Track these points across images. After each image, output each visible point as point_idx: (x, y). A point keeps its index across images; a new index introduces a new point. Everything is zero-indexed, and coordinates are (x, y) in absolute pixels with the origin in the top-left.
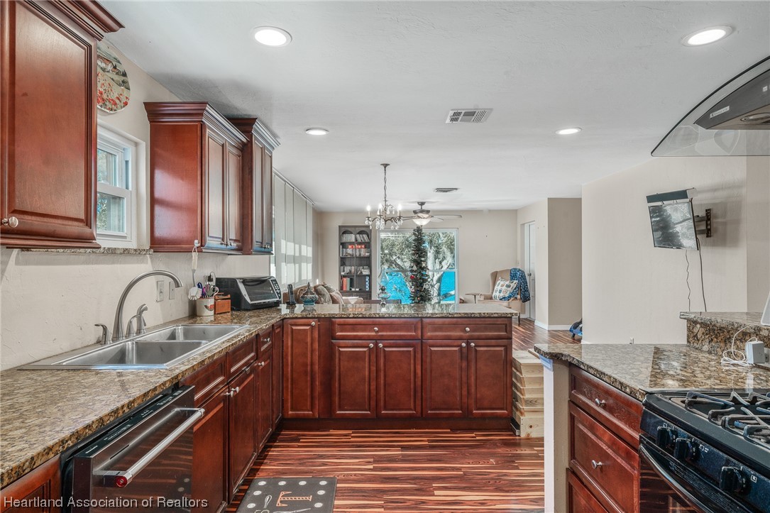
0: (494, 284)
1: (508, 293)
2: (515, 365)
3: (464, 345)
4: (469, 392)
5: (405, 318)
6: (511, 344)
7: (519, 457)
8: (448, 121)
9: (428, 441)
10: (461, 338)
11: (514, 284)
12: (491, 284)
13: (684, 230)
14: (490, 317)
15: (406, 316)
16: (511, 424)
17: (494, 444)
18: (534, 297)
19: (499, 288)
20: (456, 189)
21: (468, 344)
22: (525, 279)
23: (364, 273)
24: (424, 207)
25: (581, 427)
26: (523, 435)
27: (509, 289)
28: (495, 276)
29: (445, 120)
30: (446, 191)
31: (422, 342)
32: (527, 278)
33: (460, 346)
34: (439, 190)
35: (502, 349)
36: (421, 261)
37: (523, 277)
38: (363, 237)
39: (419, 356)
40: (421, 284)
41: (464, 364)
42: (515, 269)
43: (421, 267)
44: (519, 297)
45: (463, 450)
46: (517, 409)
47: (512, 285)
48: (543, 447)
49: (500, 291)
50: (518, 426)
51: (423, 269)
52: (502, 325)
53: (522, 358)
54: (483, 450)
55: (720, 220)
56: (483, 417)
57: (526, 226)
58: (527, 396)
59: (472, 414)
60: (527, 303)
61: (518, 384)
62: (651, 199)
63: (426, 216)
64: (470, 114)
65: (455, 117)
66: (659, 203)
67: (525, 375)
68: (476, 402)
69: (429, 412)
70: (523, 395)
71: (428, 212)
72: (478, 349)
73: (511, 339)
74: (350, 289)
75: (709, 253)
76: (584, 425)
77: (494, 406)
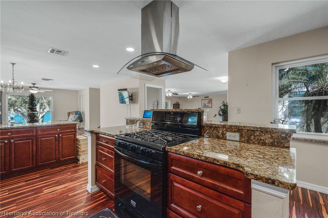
0: (69, 116)
2: (78, 140)
3: (57, 136)
4: (59, 152)
5: (27, 128)
6: (76, 133)
7: (79, 169)
8: (49, 52)
9: (39, 175)
10: (55, 134)
11: (77, 116)
12: (67, 117)
13: (127, 100)
14: (68, 125)
15: (27, 127)
16: (76, 160)
17: (70, 168)
18: (84, 120)
19: (71, 118)
20: (52, 80)
21: (59, 135)
22: (81, 114)
24: (35, 86)
25: (100, 151)
26: (81, 163)
27: (75, 118)
28: (69, 114)
29: (48, 51)
30: (47, 80)
31: (36, 137)
32: (82, 114)
33: (55, 136)
34: (43, 79)
35: (73, 135)
36: (33, 108)
37: (80, 114)
39: (35, 143)
40: (33, 117)
41: (57, 143)
42: (77, 111)
44: (79, 120)
45: (57, 174)
46: (78, 155)
47: (76, 117)
48: (88, 164)
49: (71, 119)
50: (79, 160)
51: (34, 111)
52: (72, 127)
53: (80, 138)
54: (65, 171)
55: (134, 97)
56: (65, 160)
57: (81, 97)
58: (82, 150)
59: (60, 160)
60: (82, 123)
61: (79, 146)
62: (119, 90)
63: (36, 89)
64: (59, 52)
65: (52, 51)
66: (121, 91)
67: (81, 143)
68: (62, 155)
69: (40, 164)
70: (80, 149)
71: (37, 88)
72: (63, 136)
73: (76, 131)
75: (132, 105)
76: (101, 150)
77: (69, 155)
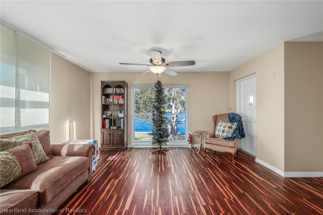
0: (216, 125)
1: (231, 133)
12: (213, 125)
19: (222, 128)
23: (120, 116)
27: (231, 130)
28: (216, 119)
36: (160, 107)
37: (240, 120)
38: (121, 90)
40: (160, 124)
42: (233, 113)
43: (160, 112)
49: (223, 132)
51: (161, 113)
57: (238, 82)
74: (110, 128)
